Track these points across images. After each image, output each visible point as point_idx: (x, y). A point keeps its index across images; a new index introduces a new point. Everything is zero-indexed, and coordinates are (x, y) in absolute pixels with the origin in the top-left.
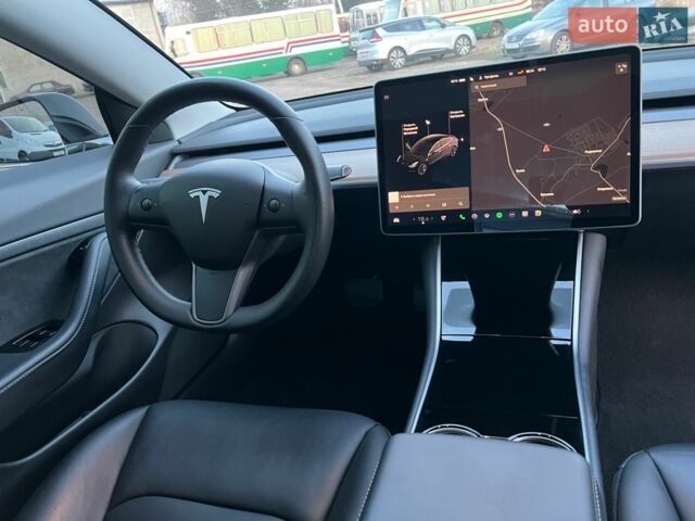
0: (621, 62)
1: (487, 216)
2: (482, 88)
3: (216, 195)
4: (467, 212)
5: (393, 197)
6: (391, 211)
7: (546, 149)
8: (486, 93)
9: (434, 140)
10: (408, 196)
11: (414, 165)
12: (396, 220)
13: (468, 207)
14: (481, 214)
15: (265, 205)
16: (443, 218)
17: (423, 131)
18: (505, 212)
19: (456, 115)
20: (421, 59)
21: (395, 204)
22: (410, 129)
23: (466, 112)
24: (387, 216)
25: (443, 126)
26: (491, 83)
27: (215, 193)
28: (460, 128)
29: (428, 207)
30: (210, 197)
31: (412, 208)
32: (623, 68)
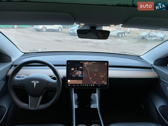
0: (106, 63)
1: (85, 85)
2: (86, 64)
3: (38, 83)
4: (82, 84)
5: (69, 81)
6: (68, 83)
7: (95, 75)
8: (86, 65)
9: (77, 72)
10: (72, 81)
11: (73, 75)
12: (69, 85)
13: (82, 83)
14: (84, 85)
15: (48, 85)
16: (78, 85)
17: (75, 70)
18: (88, 85)
19: (81, 68)
20: (50, 30)
21: (69, 82)
22: (73, 69)
23: (83, 67)
24: (68, 84)
25: (78, 69)
26: (87, 63)
27: (38, 82)
28: (81, 70)
29: (75, 83)
30: (37, 83)
31: (72, 83)
32: (106, 64)
